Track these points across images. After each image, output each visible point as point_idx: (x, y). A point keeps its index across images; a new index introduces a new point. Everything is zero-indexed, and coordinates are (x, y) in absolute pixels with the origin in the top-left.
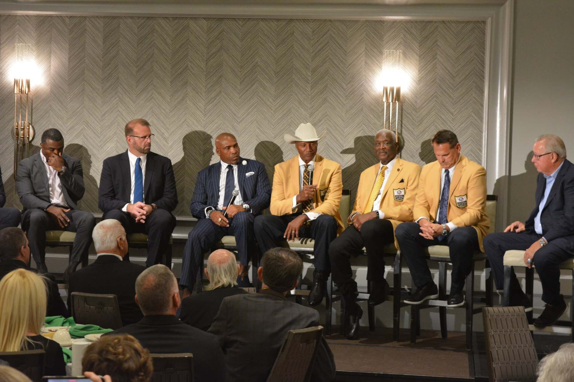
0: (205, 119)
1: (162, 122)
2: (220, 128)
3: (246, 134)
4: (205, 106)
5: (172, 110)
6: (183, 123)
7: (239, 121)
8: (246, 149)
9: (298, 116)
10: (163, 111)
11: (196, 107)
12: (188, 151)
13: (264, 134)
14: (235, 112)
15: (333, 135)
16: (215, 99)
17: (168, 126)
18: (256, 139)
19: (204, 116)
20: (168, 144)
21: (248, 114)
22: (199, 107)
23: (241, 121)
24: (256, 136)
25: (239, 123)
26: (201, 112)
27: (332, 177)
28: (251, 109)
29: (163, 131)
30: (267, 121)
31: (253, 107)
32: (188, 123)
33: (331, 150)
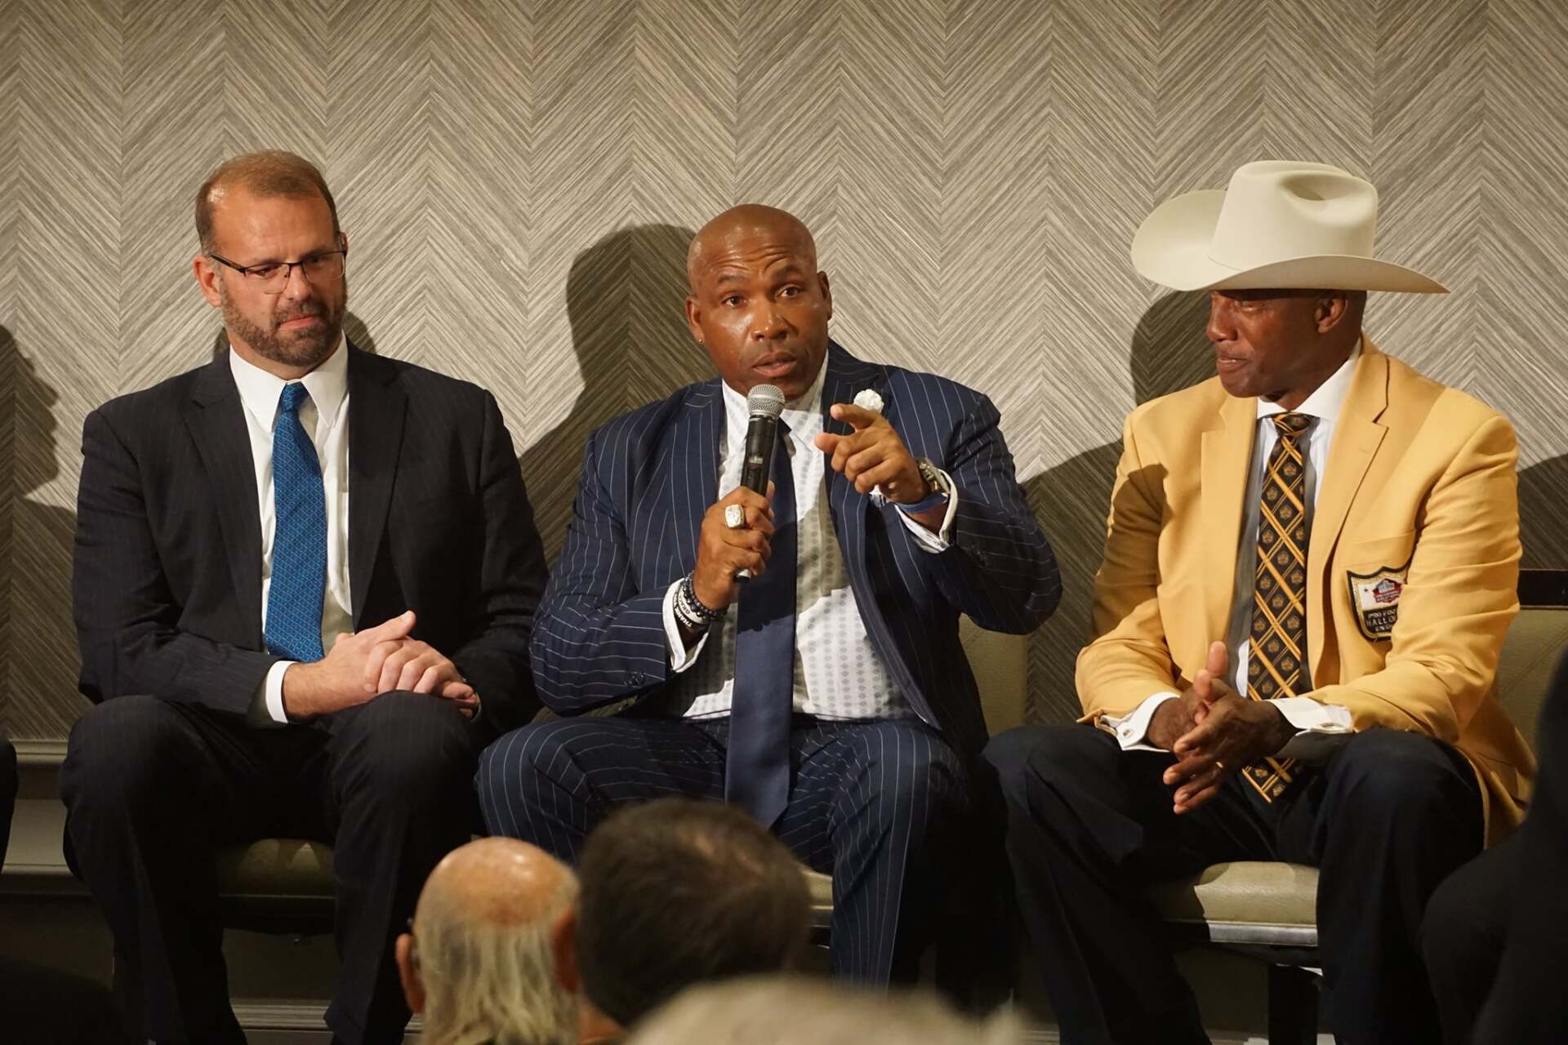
0: (742, 157)
1: (490, 180)
2: (834, 212)
3: (988, 247)
4: (740, 78)
5: (545, 102)
6: (611, 180)
7: (944, 164)
8: (989, 334)
9: (1302, 124)
10: (496, 115)
11: (690, 82)
12: (640, 353)
13: (1096, 242)
14: (919, 111)
15: (1522, 240)
16: (802, 35)
17: (522, 203)
18: (1047, 275)
19: (737, 137)
20: (527, 313)
21: (1000, 121)
22: (703, 85)
23: (957, 166)
24: (1049, 252)
25: (947, 175)
26: (720, 114)
27: (1431, 502)
28: (1019, 86)
29: (496, 231)
30: (1115, 164)
31: (1029, 77)
32: (644, 183)
33: (1510, 332)
